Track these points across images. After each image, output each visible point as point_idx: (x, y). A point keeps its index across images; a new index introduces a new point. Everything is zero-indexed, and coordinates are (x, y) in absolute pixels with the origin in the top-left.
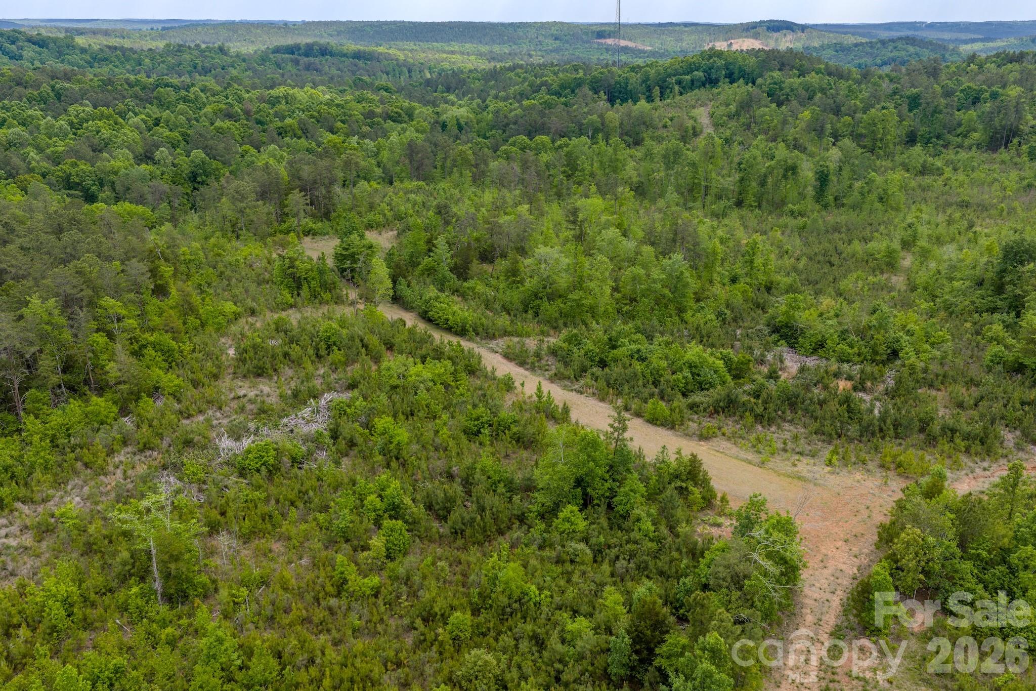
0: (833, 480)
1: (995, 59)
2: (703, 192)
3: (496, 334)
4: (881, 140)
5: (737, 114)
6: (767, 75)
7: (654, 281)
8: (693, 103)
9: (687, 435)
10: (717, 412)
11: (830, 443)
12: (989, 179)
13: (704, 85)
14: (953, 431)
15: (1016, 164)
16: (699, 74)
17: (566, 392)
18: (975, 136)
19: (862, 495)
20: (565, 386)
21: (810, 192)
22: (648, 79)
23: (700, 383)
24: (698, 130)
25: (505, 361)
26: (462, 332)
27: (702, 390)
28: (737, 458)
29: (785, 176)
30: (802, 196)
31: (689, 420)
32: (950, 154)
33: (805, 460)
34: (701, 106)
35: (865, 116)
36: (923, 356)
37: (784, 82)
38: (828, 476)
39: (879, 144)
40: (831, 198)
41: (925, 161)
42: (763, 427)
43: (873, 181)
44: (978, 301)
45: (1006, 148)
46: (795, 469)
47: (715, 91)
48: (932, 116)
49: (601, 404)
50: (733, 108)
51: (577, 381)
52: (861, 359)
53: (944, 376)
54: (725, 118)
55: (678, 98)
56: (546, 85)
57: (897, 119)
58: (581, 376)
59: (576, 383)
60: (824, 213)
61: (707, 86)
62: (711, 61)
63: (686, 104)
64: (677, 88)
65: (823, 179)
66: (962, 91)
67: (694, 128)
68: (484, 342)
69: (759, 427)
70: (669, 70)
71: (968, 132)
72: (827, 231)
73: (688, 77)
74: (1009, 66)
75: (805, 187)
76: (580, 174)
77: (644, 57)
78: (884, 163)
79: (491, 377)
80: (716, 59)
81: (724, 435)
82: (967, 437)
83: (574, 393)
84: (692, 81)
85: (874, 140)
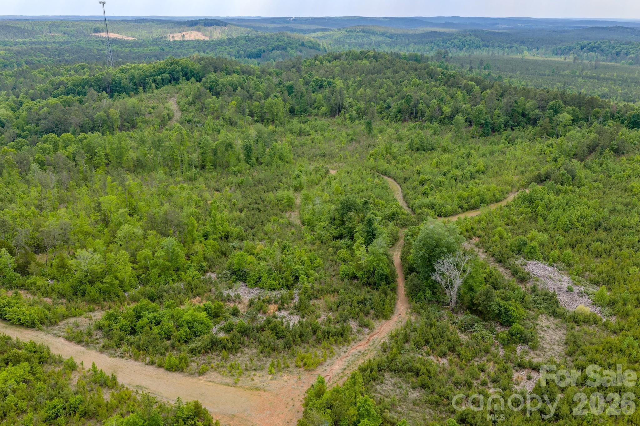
0: (274, 384)
1: (327, 58)
2: (180, 163)
3: (57, 320)
4: (277, 115)
5: (193, 103)
6: (208, 76)
7: (158, 257)
8: (165, 96)
9: (191, 374)
10: (207, 352)
11: (269, 357)
12: (333, 136)
13: (170, 82)
14: (328, 333)
15: (345, 125)
16: (166, 75)
17: (112, 359)
18: (324, 109)
19: (289, 391)
20: (111, 354)
21: (242, 157)
22: (134, 78)
23: (195, 332)
24: (171, 115)
25: (66, 343)
26: (32, 325)
27: (197, 336)
28: (221, 383)
29: (227, 150)
30: (239, 160)
31: (191, 361)
32: (312, 121)
33: (258, 374)
34: (171, 97)
35: (266, 102)
36: (311, 279)
37: (218, 81)
38: (270, 382)
39: (275, 118)
40: (254, 160)
41: (301, 128)
42: (233, 355)
43: (276, 147)
44: (333, 232)
45: (339, 115)
46: (253, 382)
47: (178, 86)
48: (301, 98)
49: (136, 363)
50: (190, 98)
51: (118, 348)
52: (281, 286)
53: (322, 290)
54: (186, 106)
55: (155, 91)
56: (63, 84)
57: (283, 102)
58: (120, 344)
59: (118, 350)
60: (252, 170)
61: (172, 82)
62: (172, 66)
63: (161, 97)
64: (153, 85)
65: (248, 150)
66: (314, 81)
67: (168, 115)
68: (49, 328)
69: (231, 356)
70: (147, 73)
71: (320, 106)
72: (255, 185)
73: (159, 77)
74: (335, 62)
75: (239, 154)
76: (98, 158)
77: (129, 47)
78: (280, 129)
79: (59, 361)
80: (175, 65)
81: (212, 368)
82: (336, 334)
83: (118, 358)
84: (163, 79)
85: (273, 115)
